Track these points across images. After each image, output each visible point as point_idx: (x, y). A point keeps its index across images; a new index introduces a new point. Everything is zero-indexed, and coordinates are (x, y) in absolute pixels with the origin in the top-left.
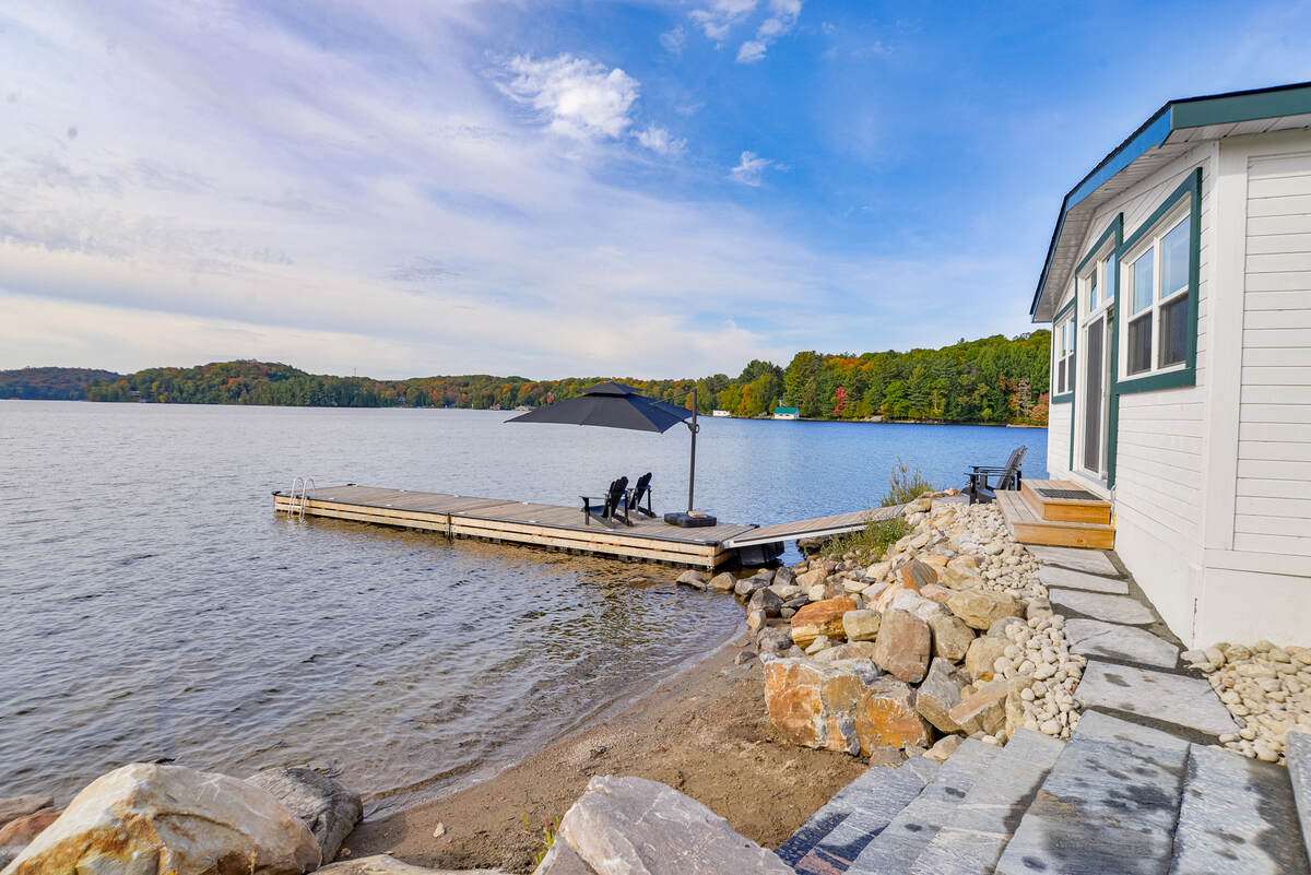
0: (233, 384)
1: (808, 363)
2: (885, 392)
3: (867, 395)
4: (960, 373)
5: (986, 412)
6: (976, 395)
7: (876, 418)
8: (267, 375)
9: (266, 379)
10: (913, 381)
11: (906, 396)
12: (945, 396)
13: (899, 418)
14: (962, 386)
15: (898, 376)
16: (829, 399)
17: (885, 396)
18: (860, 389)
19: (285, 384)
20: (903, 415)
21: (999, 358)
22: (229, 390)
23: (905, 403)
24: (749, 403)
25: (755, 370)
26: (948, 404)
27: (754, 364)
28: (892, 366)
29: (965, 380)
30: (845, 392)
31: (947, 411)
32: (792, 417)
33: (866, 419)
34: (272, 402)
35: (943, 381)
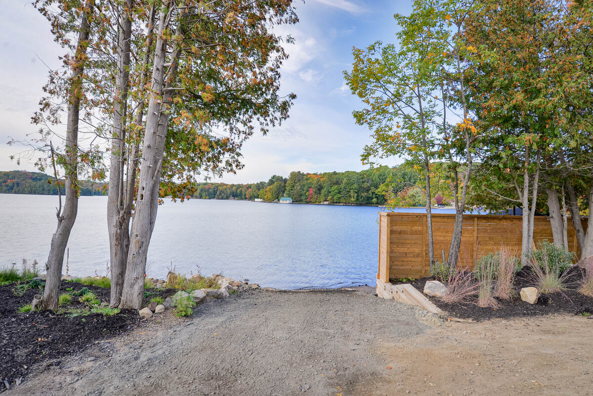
0: (9, 182)
1: (297, 177)
2: (330, 190)
3: (323, 191)
4: (363, 182)
5: (375, 200)
6: (370, 192)
7: (327, 203)
8: (31, 178)
9: (30, 181)
10: (342, 186)
11: (339, 192)
12: (356, 193)
13: (337, 203)
14: (364, 189)
15: (337, 183)
16: (306, 193)
17: (330, 192)
18: (320, 188)
19: (39, 183)
20: (338, 201)
21: (381, 175)
22: (7, 186)
23: (339, 196)
24: (269, 195)
25: (274, 180)
26: (358, 196)
27: (274, 177)
28: (334, 179)
29: (366, 185)
30: (312, 191)
31: (357, 200)
32: (288, 202)
33: (322, 203)
34: (31, 193)
35: (355, 186)
